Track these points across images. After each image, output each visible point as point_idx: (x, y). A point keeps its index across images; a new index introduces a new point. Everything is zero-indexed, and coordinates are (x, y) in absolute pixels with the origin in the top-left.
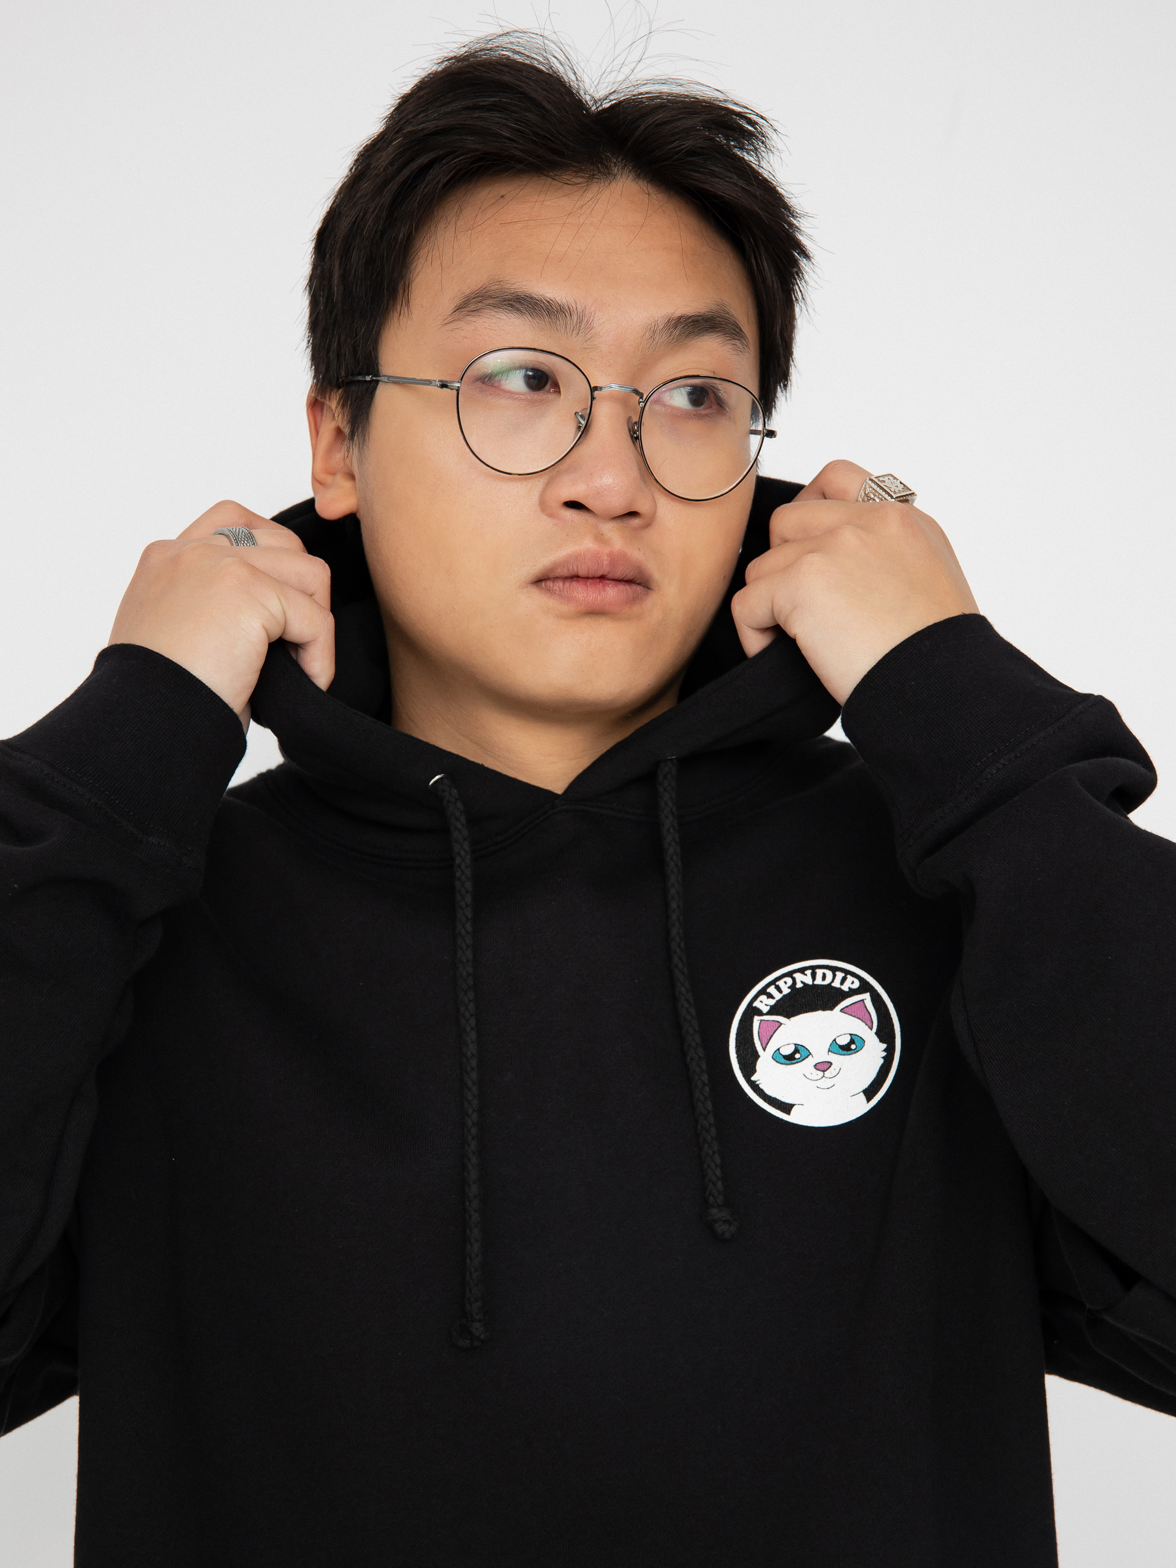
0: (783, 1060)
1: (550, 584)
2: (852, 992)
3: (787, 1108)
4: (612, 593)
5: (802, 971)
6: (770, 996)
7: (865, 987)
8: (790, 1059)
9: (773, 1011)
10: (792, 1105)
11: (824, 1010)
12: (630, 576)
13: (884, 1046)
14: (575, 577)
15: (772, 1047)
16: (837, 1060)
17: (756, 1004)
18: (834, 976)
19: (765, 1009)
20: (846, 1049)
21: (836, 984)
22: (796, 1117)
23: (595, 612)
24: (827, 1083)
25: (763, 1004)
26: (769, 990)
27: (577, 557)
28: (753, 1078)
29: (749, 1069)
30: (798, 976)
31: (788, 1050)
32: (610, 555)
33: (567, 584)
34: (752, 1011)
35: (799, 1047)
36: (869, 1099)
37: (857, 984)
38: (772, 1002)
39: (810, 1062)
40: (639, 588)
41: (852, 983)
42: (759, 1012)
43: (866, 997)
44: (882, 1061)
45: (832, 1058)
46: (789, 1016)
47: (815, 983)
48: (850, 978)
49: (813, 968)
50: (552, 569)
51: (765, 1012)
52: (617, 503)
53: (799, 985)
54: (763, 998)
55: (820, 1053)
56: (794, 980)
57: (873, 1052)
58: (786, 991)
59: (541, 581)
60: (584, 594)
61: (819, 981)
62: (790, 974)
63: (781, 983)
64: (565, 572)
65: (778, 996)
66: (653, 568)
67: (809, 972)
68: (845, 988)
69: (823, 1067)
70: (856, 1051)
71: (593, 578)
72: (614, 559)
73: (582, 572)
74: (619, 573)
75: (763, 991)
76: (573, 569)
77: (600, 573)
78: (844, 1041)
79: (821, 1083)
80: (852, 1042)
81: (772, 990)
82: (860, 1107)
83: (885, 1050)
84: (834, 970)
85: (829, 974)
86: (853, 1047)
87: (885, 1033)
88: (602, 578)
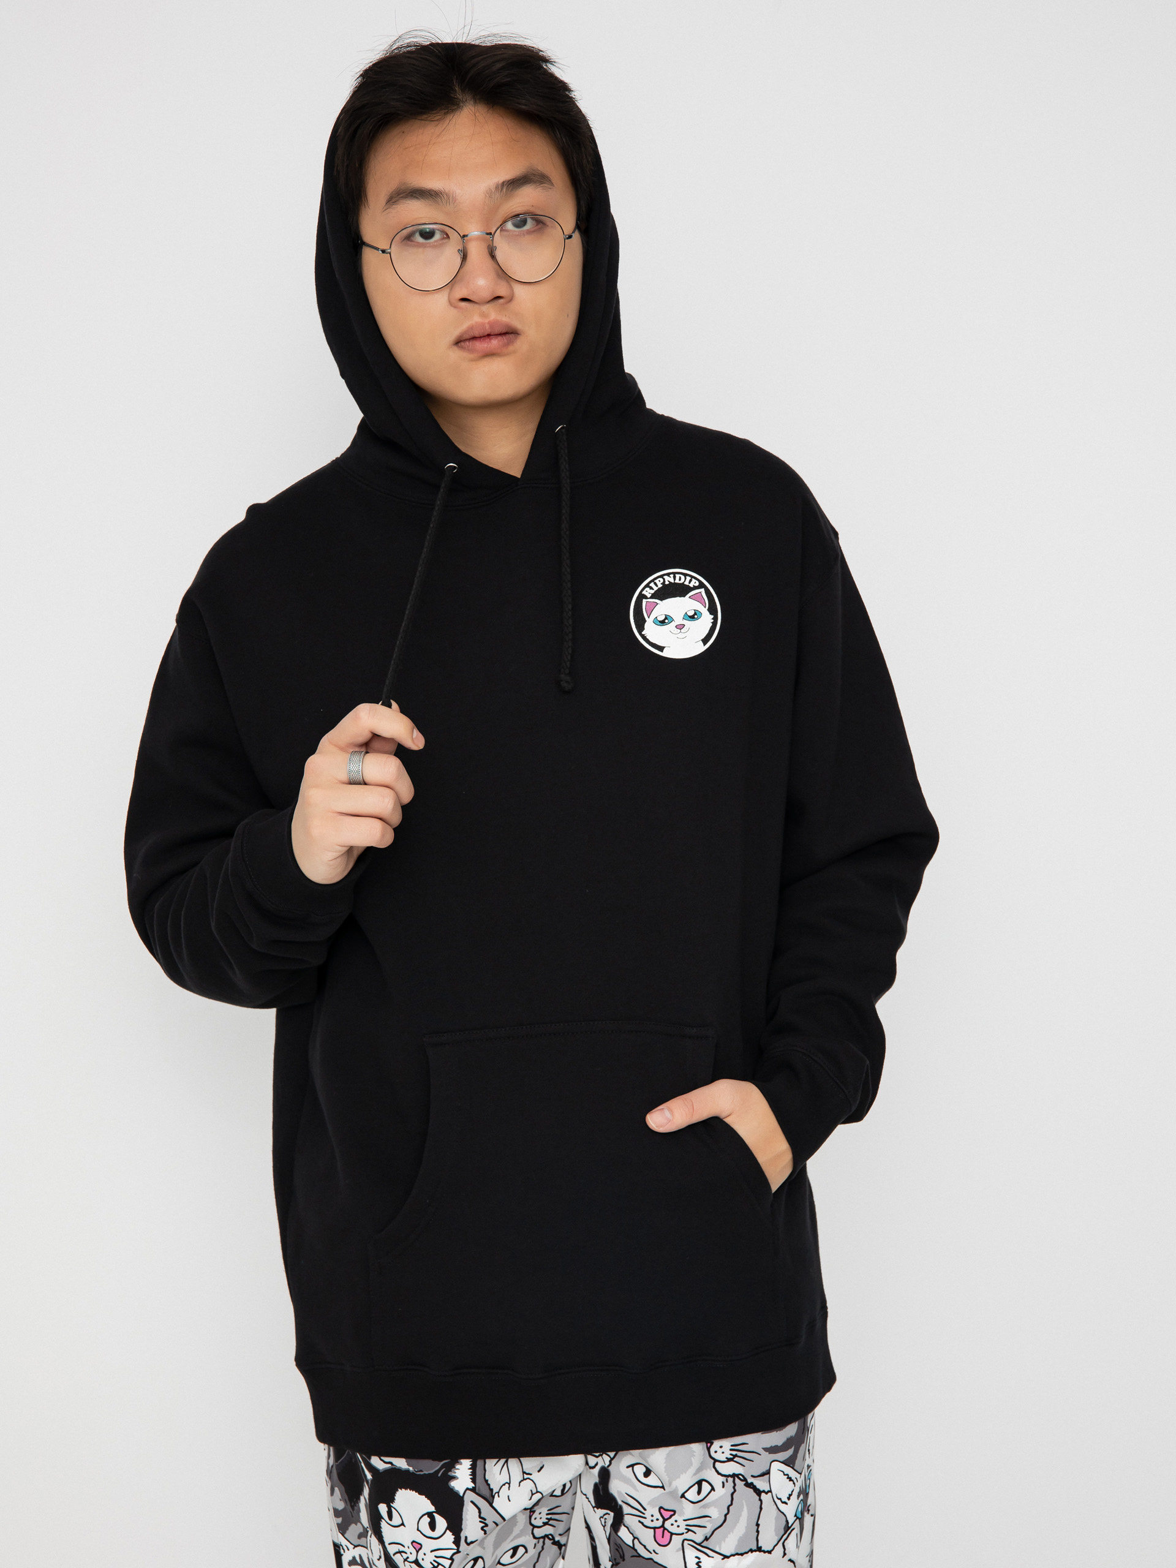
0: (659, 623)
1: (463, 344)
2: (695, 588)
3: (661, 649)
4: (495, 343)
5: (668, 574)
6: (651, 588)
7: (701, 585)
8: (663, 622)
9: (653, 596)
10: (664, 647)
11: (680, 597)
12: (504, 331)
13: (712, 616)
14: (474, 338)
15: (653, 616)
16: (687, 623)
17: (644, 592)
18: (685, 579)
19: (649, 596)
20: (692, 617)
21: (687, 583)
22: (665, 654)
23: (490, 355)
24: (681, 635)
25: (648, 592)
26: (650, 585)
27: (471, 328)
28: (643, 633)
29: (640, 628)
30: (665, 577)
31: (661, 618)
32: (489, 323)
33: (471, 343)
34: (642, 597)
35: (668, 617)
36: (705, 644)
37: (697, 584)
38: (652, 592)
39: (673, 624)
40: (511, 336)
41: (695, 583)
42: (646, 597)
43: (703, 590)
44: (711, 624)
45: (685, 622)
46: (661, 600)
47: (676, 582)
48: (694, 580)
49: (674, 574)
50: (461, 337)
51: (649, 597)
52: (486, 294)
53: (667, 583)
54: (648, 589)
55: (678, 620)
56: (664, 579)
57: (707, 619)
58: (660, 586)
59: (458, 342)
60: (481, 346)
61: (677, 581)
62: (661, 576)
63: (657, 581)
64: (467, 337)
65: (656, 588)
66: (516, 324)
67: (672, 576)
68: (691, 585)
69: (680, 627)
70: (697, 619)
71: (484, 336)
72: (491, 324)
73: (477, 334)
74: (497, 330)
75: (647, 586)
76: (471, 334)
77: (486, 333)
78: (691, 613)
79: (679, 636)
80: (695, 614)
81: (652, 585)
82: (701, 648)
83: (713, 619)
84: (685, 575)
85: (683, 577)
86: (696, 616)
87: (712, 610)
88: (489, 335)
